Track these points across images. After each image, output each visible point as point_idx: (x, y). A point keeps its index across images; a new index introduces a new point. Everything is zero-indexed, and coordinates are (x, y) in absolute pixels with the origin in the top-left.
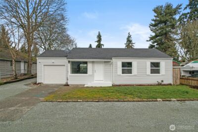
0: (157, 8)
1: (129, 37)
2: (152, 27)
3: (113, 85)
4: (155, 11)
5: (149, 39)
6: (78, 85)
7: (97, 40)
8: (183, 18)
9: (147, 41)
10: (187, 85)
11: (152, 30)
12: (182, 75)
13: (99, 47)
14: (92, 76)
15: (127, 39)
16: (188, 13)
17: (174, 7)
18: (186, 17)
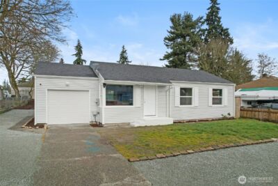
0: (174, 16)
1: (124, 52)
2: (167, 41)
3: (174, 122)
4: (172, 20)
5: (162, 58)
6: (118, 125)
7: (75, 53)
8: (201, 35)
9: (161, 60)
10: (251, 118)
11: (167, 45)
12: (242, 105)
13: (78, 63)
14: (141, 108)
15: (121, 55)
16: (206, 30)
17: (194, 19)
18: (204, 34)
